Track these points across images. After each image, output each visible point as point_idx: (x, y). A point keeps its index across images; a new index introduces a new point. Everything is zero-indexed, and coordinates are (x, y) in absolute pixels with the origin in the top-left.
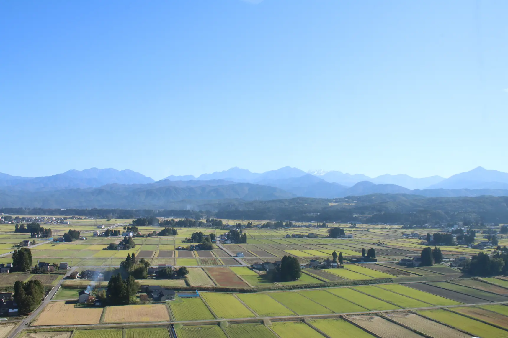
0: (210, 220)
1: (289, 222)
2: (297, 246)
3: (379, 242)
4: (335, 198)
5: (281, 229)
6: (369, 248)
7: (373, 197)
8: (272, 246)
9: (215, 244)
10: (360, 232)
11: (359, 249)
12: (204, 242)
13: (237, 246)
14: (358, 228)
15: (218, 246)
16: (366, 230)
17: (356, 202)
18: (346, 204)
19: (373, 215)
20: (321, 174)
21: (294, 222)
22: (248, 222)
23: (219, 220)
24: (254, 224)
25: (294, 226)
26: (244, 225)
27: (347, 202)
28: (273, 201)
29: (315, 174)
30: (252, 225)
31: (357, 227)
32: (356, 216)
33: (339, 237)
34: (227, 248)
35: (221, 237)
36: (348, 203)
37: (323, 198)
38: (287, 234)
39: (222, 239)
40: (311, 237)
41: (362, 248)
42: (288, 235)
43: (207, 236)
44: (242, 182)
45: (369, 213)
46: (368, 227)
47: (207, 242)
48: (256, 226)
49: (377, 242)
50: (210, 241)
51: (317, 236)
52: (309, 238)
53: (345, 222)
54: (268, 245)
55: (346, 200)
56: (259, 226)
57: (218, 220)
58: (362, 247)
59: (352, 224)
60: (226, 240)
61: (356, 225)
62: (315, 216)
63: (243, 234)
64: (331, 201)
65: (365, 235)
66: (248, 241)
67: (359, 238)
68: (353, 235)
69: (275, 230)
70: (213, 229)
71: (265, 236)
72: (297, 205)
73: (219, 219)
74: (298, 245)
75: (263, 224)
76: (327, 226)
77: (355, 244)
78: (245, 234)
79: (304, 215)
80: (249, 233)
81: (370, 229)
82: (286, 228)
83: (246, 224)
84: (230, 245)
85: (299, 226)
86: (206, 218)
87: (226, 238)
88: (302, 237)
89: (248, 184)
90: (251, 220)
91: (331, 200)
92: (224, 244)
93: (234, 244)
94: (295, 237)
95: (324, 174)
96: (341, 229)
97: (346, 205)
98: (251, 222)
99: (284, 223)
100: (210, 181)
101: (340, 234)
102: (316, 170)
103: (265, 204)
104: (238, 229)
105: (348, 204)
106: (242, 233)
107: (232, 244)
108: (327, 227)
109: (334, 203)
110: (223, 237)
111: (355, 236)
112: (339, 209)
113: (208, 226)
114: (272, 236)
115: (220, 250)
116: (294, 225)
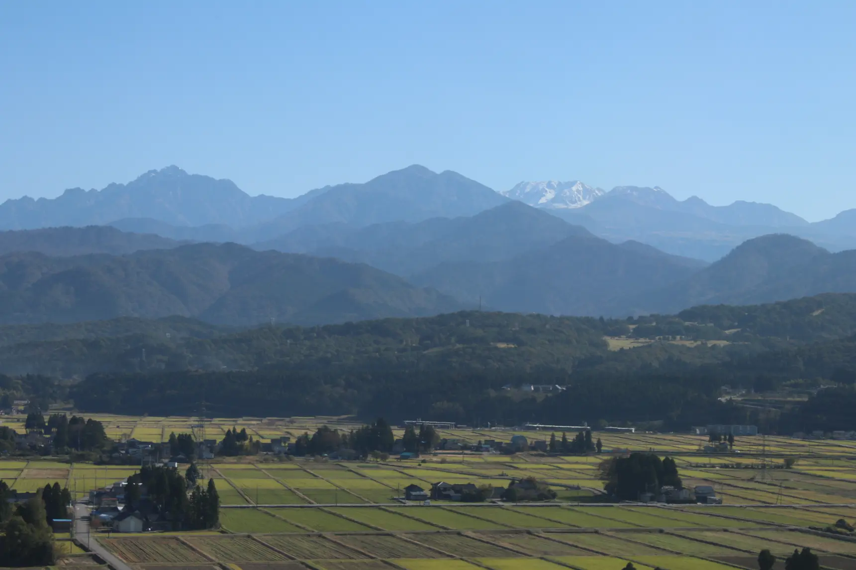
0: (46, 418)
1: (422, 427)
2: (453, 541)
3: (841, 524)
4: (637, 313)
5: (384, 458)
6: (790, 551)
7: (816, 313)
8: (334, 538)
9: (66, 535)
10: (750, 474)
11: (747, 555)
12: (13, 526)
13: (173, 544)
14: (741, 455)
15: (82, 546)
16: (778, 467)
17: (735, 334)
18: (689, 344)
19: (815, 392)
20: (575, 202)
21: (442, 427)
22: (226, 428)
23: (90, 420)
24: (255, 439)
25: (444, 445)
26: (207, 441)
27: (690, 333)
28: (348, 329)
29: (543, 200)
30: (247, 442)
31: (736, 448)
32: (734, 398)
33: (652, 499)
34: (122, 554)
35: (99, 504)
36: (695, 340)
37: (582, 313)
38: (407, 483)
39: (99, 511)
40: (521, 499)
41: (759, 551)
42: (412, 488)
43: (27, 495)
44: (201, 238)
45: (795, 386)
46: (787, 451)
47: (26, 529)
48: (267, 448)
49: (833, 521)
50: (45, 523)
51: (550, 491)
52: (513, 500)
53: (682, 427)
54: (320, 536)
55: (687, 323)
56: (277, 449)
57: (82, 420)
58: (757, 547)
59: (714, 437)
60: (122, 516)
61: (731, 440)
62: (540, 397)
63: (203, 483)
64: (616, 329)
65: (776, 489)
66: (225, 519)
67: (744, 503)
68: (716, 487)
69: (352, 465)
70: (60, 461)
71: (308, 492)
72: (458, 346)
73: (86, 417)
74: (459, 534)
75: (299, 440)
76: (599, 444)
77: (726, 531)
78: (211, 484)
79: (493, 393)
80: (233, 480)
81: (800, 462)
82: (406, 458)
83: (220, 439)
84: (137, 538)
85: (465, 447)
86: (23, 412)
87: (120, 508)
88: (482, 500)
89: (230, 249)
90: (240, 421)
91: (616, 322)
92: (111, 535)
93: (158, 534)
94: (448, 498)
95: (586, 203)
96: (662, 458)
97: (689, 348)
98: (243, 431)
99: (398, 433)
100: (49, 235)
101: (657, 482)
102: (550, 185)
103: (307, 343)
104: (180, 461)
105: (699, 343)
106: (199, 482)
107: (147, 535)
108: (599, 452)
109: (630, 337)
110: (106, 502)
111: (729, 492)
112: (655, 364)
113: (33, 448)
114: (339, 494)
115: (92, 563)
116: (445, 441)
